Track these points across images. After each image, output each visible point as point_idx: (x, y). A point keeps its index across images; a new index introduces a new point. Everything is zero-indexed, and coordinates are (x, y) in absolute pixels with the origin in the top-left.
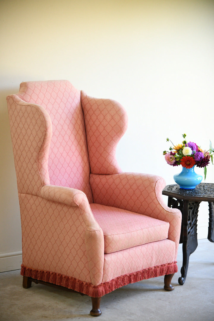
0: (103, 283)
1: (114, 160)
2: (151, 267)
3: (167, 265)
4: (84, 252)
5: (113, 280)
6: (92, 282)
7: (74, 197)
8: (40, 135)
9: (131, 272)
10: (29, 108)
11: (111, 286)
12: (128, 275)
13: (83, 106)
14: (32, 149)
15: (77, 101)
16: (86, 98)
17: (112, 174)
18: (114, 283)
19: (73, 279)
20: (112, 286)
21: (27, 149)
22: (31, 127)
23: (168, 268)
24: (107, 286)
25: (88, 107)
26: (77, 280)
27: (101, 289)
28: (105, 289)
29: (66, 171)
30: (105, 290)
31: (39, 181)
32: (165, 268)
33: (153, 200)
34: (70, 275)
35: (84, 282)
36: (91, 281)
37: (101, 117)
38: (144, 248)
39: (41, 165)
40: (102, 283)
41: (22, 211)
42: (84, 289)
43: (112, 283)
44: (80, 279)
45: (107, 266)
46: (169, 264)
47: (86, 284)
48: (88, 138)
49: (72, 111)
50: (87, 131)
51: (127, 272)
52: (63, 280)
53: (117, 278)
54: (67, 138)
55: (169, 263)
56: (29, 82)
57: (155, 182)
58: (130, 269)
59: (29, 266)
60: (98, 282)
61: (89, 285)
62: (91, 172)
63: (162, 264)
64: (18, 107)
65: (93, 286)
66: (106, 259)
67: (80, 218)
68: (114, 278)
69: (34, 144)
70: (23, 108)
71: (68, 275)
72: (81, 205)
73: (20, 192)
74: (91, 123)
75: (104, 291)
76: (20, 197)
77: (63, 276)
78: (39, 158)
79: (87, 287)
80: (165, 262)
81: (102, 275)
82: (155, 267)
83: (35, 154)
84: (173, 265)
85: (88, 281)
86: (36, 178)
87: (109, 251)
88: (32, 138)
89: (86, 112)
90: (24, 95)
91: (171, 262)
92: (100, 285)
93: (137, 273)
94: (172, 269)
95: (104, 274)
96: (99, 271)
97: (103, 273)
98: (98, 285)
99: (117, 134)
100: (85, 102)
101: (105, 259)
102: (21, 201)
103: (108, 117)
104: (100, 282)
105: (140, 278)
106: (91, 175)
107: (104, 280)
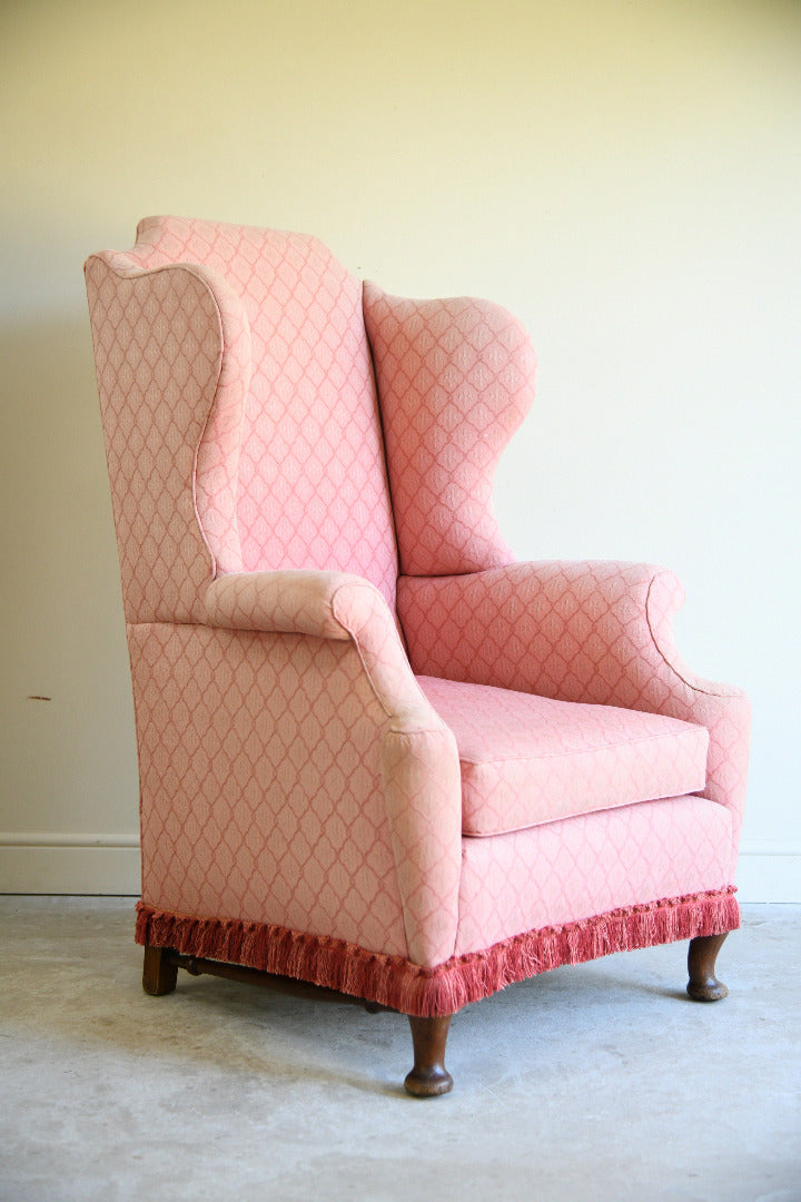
0: (458, 955)
1: (486, 518)
2: (645, 901)
3: (702, 898)
4: (377, 829)
5: (499, 946)
6: (414, 951)
7: (336, 598)
8: (202, 372)
9: (568, 919)
11: (491, 970)
12: (556, 929)
13: (373, 331)
14: (174, 440)
16: (383, 300)
17: (481, 570)
18: (502, 958)
19: (334, 945)
20: (495, 971)
21: (155, 441)
22: (171, 349)
23: (708, 909)
24: (474, 971)
25: (387, 330)
26: (350, 949)
27: (450, 982)
28: (465, 979)
29: (309, 554)
30: (468, 986)
31: (201, 559)
32: (695, 910)
33: (640, 651)
34: (321, 929)
35: (381, 953)
36: (407, 948)
37: (438, 359)
38: (617, 822)
39: (210, 499)
40: (453, 958)
41: (139, 692)
42: (382, 985)
43: (493, 960)
44: (363, 943)
45: (472, 886)
46: (710, 894)
47: (389, 962)
48: (392, 442)
50: (385, 418)
51: (552, 918)
52: (294, 949)
53: (516, 939)
55: (710, 887)
56: (166, 219)
58: (564, 903)
59: (165, 905)
60: (438, 953)
61: (400, 965)
62: (402, 572)
63: (685, 894)
64: (125, 287)
65: (417, 968)
66: (468, 854)
67: (362, 687)
68: (501, 938)
69: (182, 416)
70: (142, 285)
71: (312, 930)
72: (362, 631)
73: (134, 619)
74: (400, 385)
75: (463, 992)
76: (131, 636)
77: (295, 936)
78: (202, 469)
79: (392, 977)
80: (696, 887)
81: (453, 923)
82: (658, 903)
83: (185, 456)
84: (722, 899)
85: (394, 948)
86: (189, 550)
87: (482, 823)
88: (172, 393)
89: (381, 350)
90: (150, 255)
91: (717, 888)
92: (446, 966)
93: (592, 924)
94: (719, 915)
95: (460, 919)
96: (442, 904)
97: (455, 913)
98: (439, 966)
99: (496, 417)
100: (379, 313)
101: (464, 852)
102: (137, 651)
103: (465, 357)
104: (448, 950)
105: (605, 947)
106: (403, 579)
107: (460, 943)
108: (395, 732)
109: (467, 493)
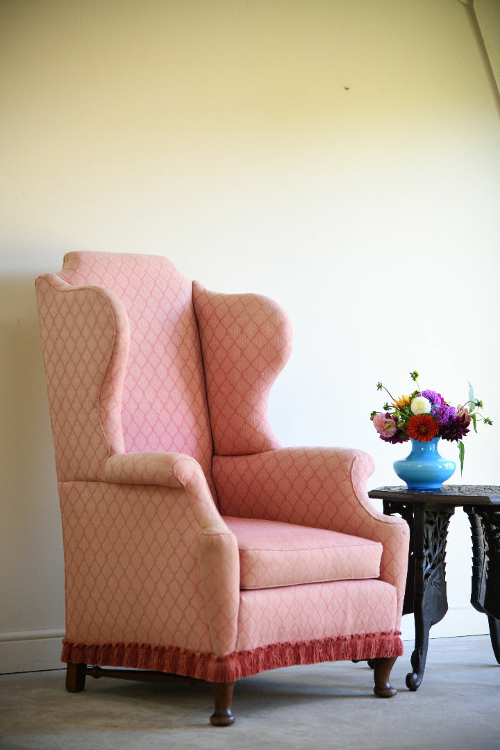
0: (238, 651)
1: (263, 422)
2: (344, 635)
3: (378, 635)
4: (197, 586)
5: (260, 649)
6: (215, 649)
7: (176, 466)
8: (104, 345)
9: (299, 640)
10: (82, 294)
11: (255, 661)
12: (292, 644)
13: (198, 312)
14: (87, 380)
15: (186, 298)
16: (204, 293)
17: (260, 452)
18: (262, 656)
19: (174, 649)
20: (258, 662)
21: (76, 381)
22: (86, 332)
23: (382, 643)
24: (246, 661)
25: (207, 311)
26: (182, 651)
27: (233, 665)
28: (241, 664)
29: (160, 443)
30: (242, 668)
31: (102, 446)
32: (375, 642)
33: (346, 498)
34: (167, 642)
35: (198, 652)
36: (212, 647)
37: (235, 330)
38: (327, 589)
39: (107, 413)
40: (235, 652)
41: (66, 520)
42: (198, 669)
43: (257, 656)
44: (189, 647)
45: (245, 615)
46: (383, 634)
47: (202, 656)
48: (209, 377)
49: (174, 317)
50: (205, 362)
51: (288, 638)
52: (152, 656)
53: (269, 646)
54: (162, 371)
55: (383, 630)
56: (82, 252)
57: (351, 461)
58: (296, 630)
59: (80, 638)
60: (227, 648)
61: (207, 657)
62: (214, 453)
63: (368, 632)
64: (60, 296)
65: (216, 658)
66: (243, 598)
67: (189, 512)
68: (261, 645)
69: (92, 368)
70: (70, 296)
71: (162, 644)
72: (189, 484)
73: (63, 479)
74: (214, 344)
75: (240, 671)
76: (61, 489)
77: (153, 647)
78: (102, 398)
79: (203, 664)
80: (374, 629)
81: (235, 633)
82: (352, 636)
83: (94, 390)
84: (391, 637)
85: (205, 648)
86: (96, 440)
87: (251, 583)
88: (86, 356)
89: (203, 323)
90: (72, 276)
91: (388, 631)
92: (231, 656)
93: (313, 643)
94: (390, 647)
95: (239, 632)
96: (229, 623)
97: (237, 629)
98: (227, 656)
99: (269, 363)
100: (201, 301)
101: (241, 600)
102: (64, 497)
103: (251, 330)
104: (232, 648)
105: (320, 658)
106: (215, 458)
107: (239, 645)
108: (206, 535)
109: (252, 408)
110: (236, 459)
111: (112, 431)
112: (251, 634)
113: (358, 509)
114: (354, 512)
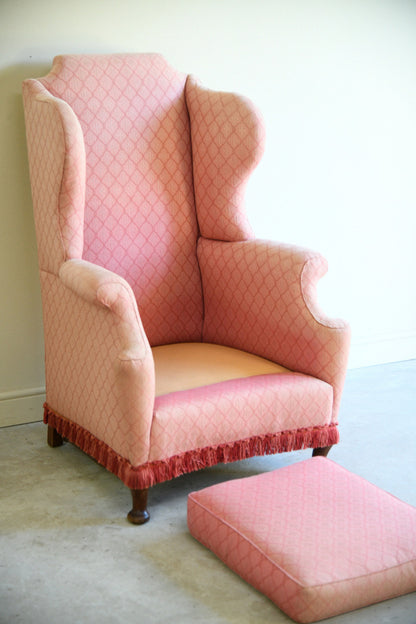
0: (150, 461)
1: (237, 214)
2: (273, 432)
3: (310, 430)
4: (117, 400)
5: (176, 457)
6: (130, 458)
7: (99, 290)
9: (223, 442)
11: (170, 468)
12: (214, 447)
13: (189, 106)
14: (50, 188)
15: (175, 92)
16: (195, 88)
17: (234, 241)
18: (178, 462)
19: (105, 446)
20: (173, 468)
21: (44, 186)
22: (48, 143)
23: (315, 436)
24: (160, 469)
25: (194, 107)
26: (110, 450)
27: (146, 474)
28: (154, 473)
30: (155, 476)
31: (60, 251)
32: (307, 436)
33: (294, 300)
34: (101, 437)
35: (119, 455)
36: (128, 455)
37: (214, 129)
39: (66, 219)
40: (147, 463)
43: (172, 464)
44: (113, 448)
45: (158, 431)
46: (315, 428)
47: (122, 460)
48: (194, 168)
49: (160, 114)
50: (193, 154)
51: (210, 442)
52: (92, 444)
53: (187, 453)
55: (315, 425)
56: (68, 56)
57: (303, 264)
58: (218, 436)
60: (139, 460)
61: (125, 462)
63: (300, 428)
65: (131, 466)
66: (157, 415)
68: (178, 453)
71: (98, 437)
73: (41, 268)
74: (198, 139)
75: (152, 478)
77: (93, 437)
78: (61, 206)
79: (122, 467)
80: (307, 424)
81: (147, 447)
82: (282, 433)
84: (326, 429)
85: (123, 454)
88: (49, 166)
89: (191, 117)
90: (53, 81)
91: (322, 424)
92: (144, 467)
93: (237, 445)
95: (151, 446)
96: (140, 439)
97: (148, 443)
98: (140, 466)
99: (242, 162)
100: (191, 96)
101: (154, 417)
103: (227, 129)
104: (145, 459)
105: (247, 454)
106: (199, 240)
107: (152, 457)
108: (120, 359)
109: (228, 201)
110: (215, 244)
111: (69, 237)
112: (165, 445)
113: (304, 311)
114: (300, 313)
